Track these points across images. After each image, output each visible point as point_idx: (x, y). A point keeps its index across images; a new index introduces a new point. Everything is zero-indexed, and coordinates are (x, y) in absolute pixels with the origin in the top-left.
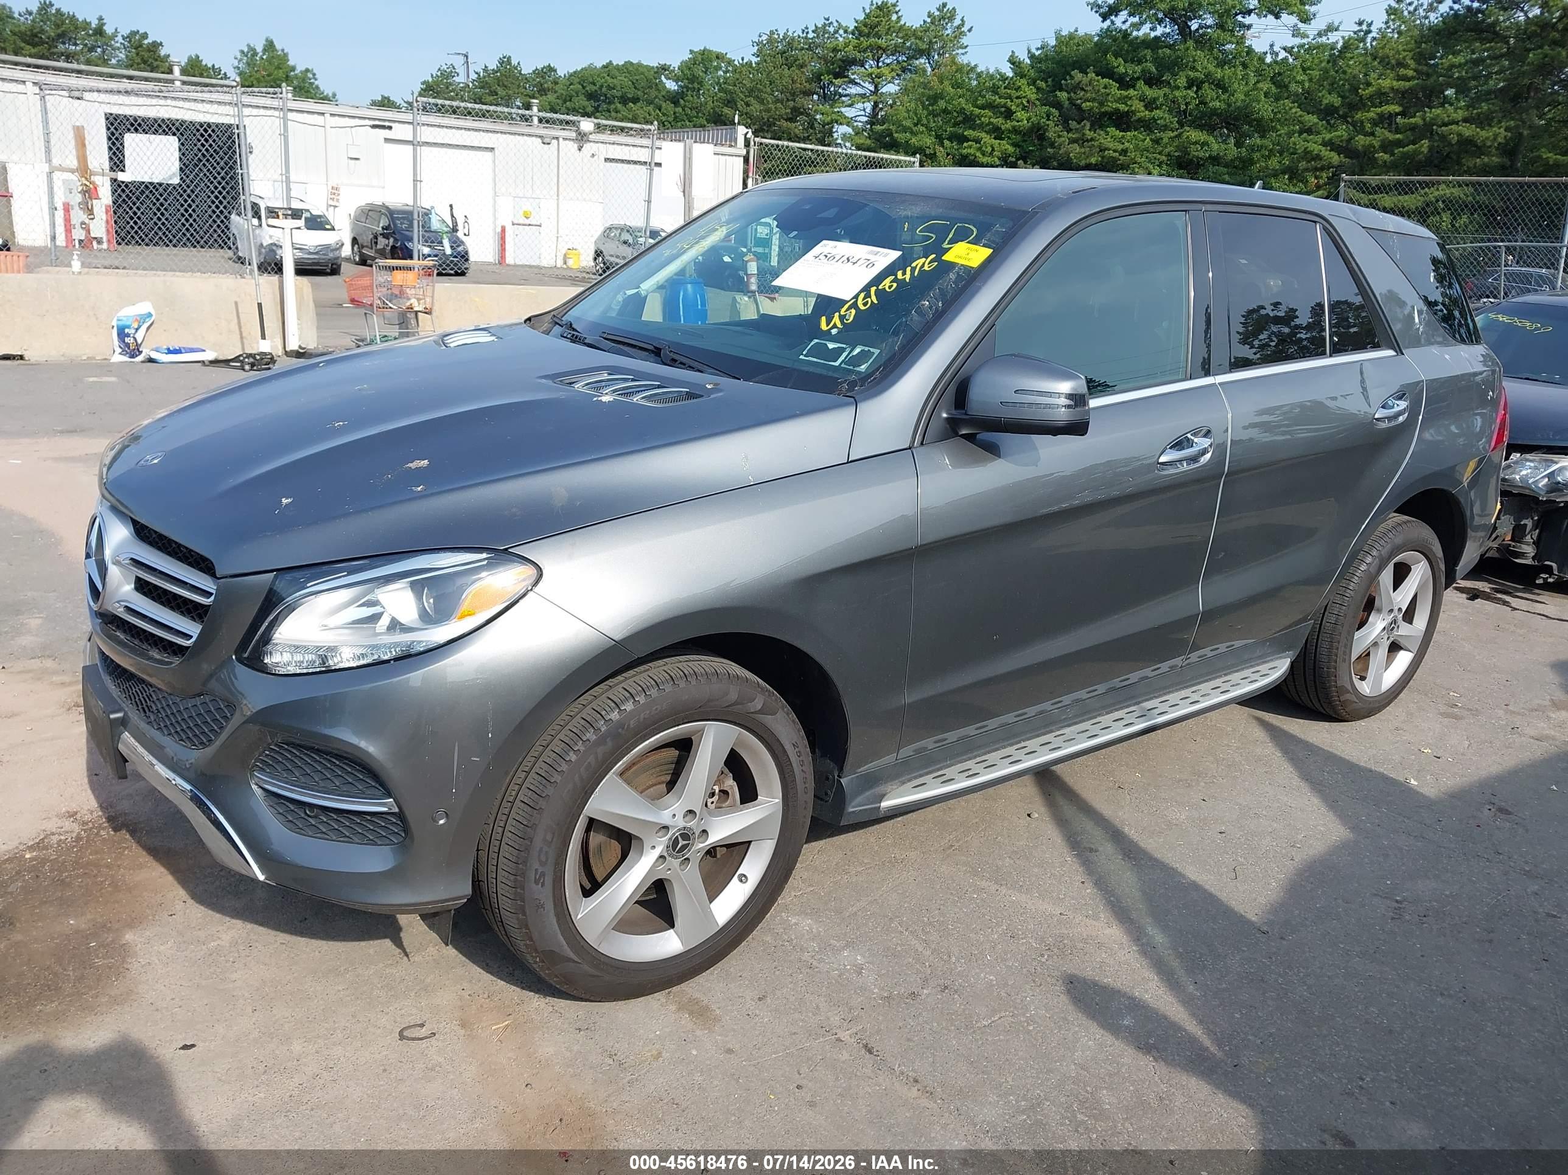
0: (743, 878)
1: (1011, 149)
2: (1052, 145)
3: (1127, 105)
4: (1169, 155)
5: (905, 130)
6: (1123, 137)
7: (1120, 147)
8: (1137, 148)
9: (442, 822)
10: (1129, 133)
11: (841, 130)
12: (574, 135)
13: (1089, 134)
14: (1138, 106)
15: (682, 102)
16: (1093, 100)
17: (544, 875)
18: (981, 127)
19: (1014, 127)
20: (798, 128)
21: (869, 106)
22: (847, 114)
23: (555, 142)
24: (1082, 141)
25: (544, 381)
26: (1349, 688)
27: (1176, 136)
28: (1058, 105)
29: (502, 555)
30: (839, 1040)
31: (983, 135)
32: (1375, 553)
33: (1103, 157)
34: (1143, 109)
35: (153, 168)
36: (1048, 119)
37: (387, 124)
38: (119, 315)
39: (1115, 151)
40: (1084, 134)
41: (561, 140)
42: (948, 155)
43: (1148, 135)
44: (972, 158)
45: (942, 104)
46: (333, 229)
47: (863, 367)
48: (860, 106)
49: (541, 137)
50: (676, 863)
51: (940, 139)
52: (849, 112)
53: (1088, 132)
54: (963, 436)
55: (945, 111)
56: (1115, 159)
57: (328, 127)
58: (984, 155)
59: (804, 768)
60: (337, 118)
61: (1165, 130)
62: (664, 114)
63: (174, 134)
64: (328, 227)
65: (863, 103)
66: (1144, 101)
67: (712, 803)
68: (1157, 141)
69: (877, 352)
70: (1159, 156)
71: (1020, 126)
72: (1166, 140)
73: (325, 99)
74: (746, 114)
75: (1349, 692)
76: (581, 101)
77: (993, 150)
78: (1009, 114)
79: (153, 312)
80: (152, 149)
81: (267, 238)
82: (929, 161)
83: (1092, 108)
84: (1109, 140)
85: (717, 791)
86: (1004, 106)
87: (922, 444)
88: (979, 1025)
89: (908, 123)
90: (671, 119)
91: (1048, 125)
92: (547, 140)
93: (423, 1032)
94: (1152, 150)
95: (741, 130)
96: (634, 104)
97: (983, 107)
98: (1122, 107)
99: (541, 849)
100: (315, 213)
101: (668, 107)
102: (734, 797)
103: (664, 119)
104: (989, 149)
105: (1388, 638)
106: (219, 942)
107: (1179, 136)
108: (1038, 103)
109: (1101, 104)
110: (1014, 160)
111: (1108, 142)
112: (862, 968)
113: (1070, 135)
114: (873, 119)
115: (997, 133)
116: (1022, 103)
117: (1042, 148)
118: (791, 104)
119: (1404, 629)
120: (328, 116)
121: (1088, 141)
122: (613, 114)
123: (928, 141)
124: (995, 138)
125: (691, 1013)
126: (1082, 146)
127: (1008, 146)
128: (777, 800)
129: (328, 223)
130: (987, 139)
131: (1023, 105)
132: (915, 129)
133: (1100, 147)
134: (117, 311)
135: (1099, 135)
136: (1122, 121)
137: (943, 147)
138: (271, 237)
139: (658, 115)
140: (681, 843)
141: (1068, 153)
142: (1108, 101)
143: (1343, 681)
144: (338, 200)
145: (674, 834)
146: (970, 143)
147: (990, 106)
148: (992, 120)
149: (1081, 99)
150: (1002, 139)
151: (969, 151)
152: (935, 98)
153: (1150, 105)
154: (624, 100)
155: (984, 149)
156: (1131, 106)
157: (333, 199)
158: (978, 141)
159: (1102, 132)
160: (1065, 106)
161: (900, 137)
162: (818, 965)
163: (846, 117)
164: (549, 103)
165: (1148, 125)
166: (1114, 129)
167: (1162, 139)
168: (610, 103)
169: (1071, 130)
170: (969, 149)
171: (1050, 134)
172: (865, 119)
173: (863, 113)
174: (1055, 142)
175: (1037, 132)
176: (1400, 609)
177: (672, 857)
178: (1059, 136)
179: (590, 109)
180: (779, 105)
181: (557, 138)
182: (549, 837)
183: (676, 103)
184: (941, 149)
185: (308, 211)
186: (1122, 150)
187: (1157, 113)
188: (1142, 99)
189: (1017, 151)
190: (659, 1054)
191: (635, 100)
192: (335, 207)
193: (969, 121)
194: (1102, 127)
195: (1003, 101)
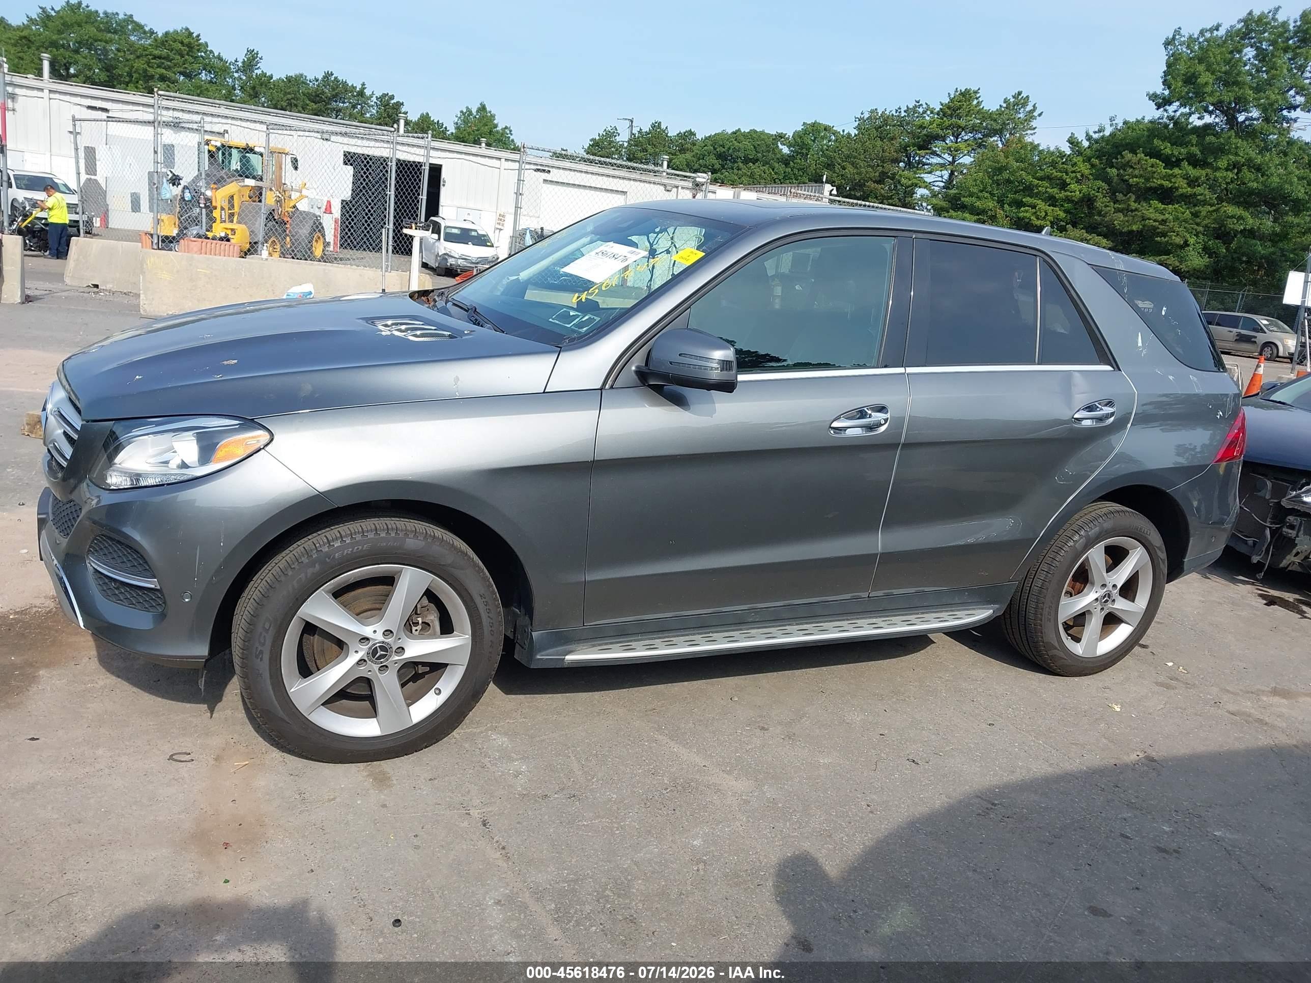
0: (439, 692)
1: (1062, 215)
2: (1099, 214)
3: (1171, 182)
4: (1206, 226)
5: (971, 195)
6: (1164, 209)
7: (1161, 217)
8: (1176, 219)
9: (187, 600)
10: (1170, 206)
11: (920, 192)
12: (691, 185)
13: (1134, 205)
14: (1182, 183)
15: (792, 163)
16: (1141, 176)
17: (262, 653)
18: (1037, 195)
19: (1067, 197)
20: (883, 189)
21: (946, 174)
22: (926, 179)
23: (675, 190)
24: (1126, 211)
25: (358, 321)
26: (1056, 644)
27: (1214, 211)
28: (1108, 181)
29: (250, 423)
30: (469, 814)
31: (1039, 202)
32: (1082, 533)
33: (1144, 226)
34: (1185, 185)
35: (334, 188)
36: (1098, 192)
37: (547, 169)
38: (290, 291)
39: (1155, 221)
40: (1129, 205)
41: (680, 188)
42: (1007, 217)
43: (1188, 208)
44: (1027, 220)
45: (1006, 175)
46: (492, 246)
47: (585, 329)
48: (938, 173)
49: (665, 186)
50: (376, 667)
51: (1001, 202)
52: (929, 178)
53: (1133, 204)
54: (650, 386)
55: (1008, 181)
56: (1155, 228)
57: (502, 169)
58: (1038, 219)
59: (490, 615)
60: (510, 162)
61: (1204, 205)
62: (776, 173)
63: (351, 165)
64: (488, 244)
65: (941, 171)
66: (1187, 179)
67: (416, 630)
68: (1195, 215)
69: (598, 319)
70: (1196, 227)
71: (1072, 196)
72: (1203, 213)
73: (516, 149)
74: (842, 175)
75: (1056, 648)
76: (712, 160)
77: (1046, 214)
78: (1063, 186)
79: (313, 292)
80: (335, 174)
81: (443, 249)
82: (990, 222)
83: (1138, 183)
84: (1151, 211)
85: (420, 622)
86: (1060, 179)
87: (612, 387)
88: (580, 823)
89: (975, 190)
90: (781, 177)
91: (1097, 196)
92: (669, 188)
93: (187, 757)
94: (1191, 221)
95: (828, 187)
96: (754, 164)
97: (1041, 179)
98: (1167, 184)
99: (261, 633)
100: (481, 232)
101: (780, 168)
102: (434, 628)
103: (775, 177)
104: (1043, 214)
105: (1102, 609)
106: (95, 685)
107: (1217, 210)
108: (1091, 177)
109: (1147, 180)
110: (1064, 224)
111: (1150, 213)
112: (521, 774)
113: (1116, 206)
114: (949, 184)
115: (1052, 201)
116: (1076, 177)
117: (1091, 215)
118: (880, 169)
119: (1121, 605)
120: (503, 160)
121: (1132, 211)
122: (735, 171)
123: (991, 204)
124: (1049, 206)
125: (375, 779)
126: (1125, 216)
127: (1059, 212)
128: (467, 636)
129: (489, 241)
130: (1041, 205)
131: (1077, 178)
132: (980, 194)
133: (1143, 217)
134: (289, 289)
135: (1142, 206)
136: (1166, 195)
137: (1003, 210)
138: (445, 248)
139: (771, 173)
140: (380, 653)
141: (1112, 221)
142: (1153, 178)
143: (1051, 638)
144: (503, 225)
145: (374, 644)
146: (1027, 208)
147: (1048, 178)
148: (1048, 190)
149: (1129, 175)
150: (1055, 206)
151: (1025, 214)
152: (1000, 170)
153: (1193, 182)
154: (747, 160)
155: (1038, 213)
156: (1175, 183)
157: (499, 224)
158: (1034, 207)
159: (1145, 204)
160: (1115, 181)
161: (966, 200)
162: (490, 767)
163: (925, 182)
164: (686, 159)
165: (1189, 200)
166: (1156, 202)
167: (1200, 212)
168: (735, 162)
169: (1118, 201)
170: (1026, 213)
171: (1098, 205)
172: (942, 184)
173: (940, 179)
174: (1102, 211)
175: (1088, 201)
176: (1115, 586)
177: (372, 662)
178: (1106, 206)
179: (717, 166)
180: (870, 169)
181: (677, 187)
182: (267, 626)
183: (787, 164)
184: (1002, 212)
185: (475, 231)
186: (1163, 220)
187: (1198, 190)
188: (1186, 177)
189: (1068, 218)
190: (334, 799)
191: (755, 161)
192: (501, 230)
193: (1029, 190)
194: (1147, 200)
195: (1059, 174)
